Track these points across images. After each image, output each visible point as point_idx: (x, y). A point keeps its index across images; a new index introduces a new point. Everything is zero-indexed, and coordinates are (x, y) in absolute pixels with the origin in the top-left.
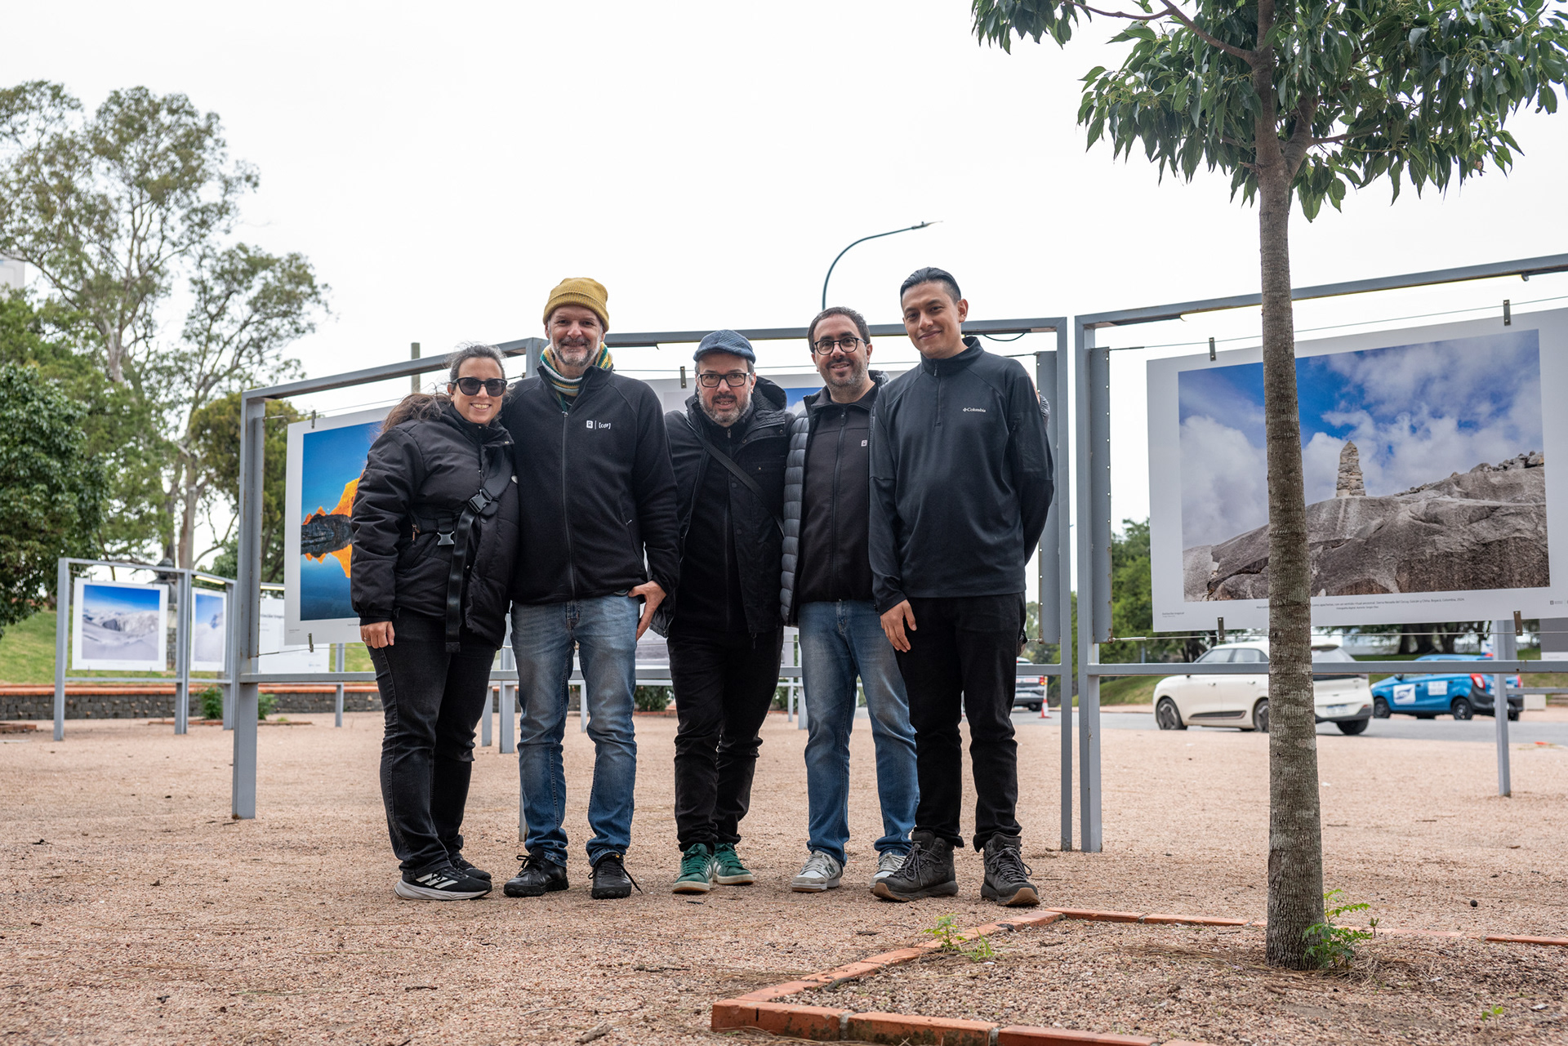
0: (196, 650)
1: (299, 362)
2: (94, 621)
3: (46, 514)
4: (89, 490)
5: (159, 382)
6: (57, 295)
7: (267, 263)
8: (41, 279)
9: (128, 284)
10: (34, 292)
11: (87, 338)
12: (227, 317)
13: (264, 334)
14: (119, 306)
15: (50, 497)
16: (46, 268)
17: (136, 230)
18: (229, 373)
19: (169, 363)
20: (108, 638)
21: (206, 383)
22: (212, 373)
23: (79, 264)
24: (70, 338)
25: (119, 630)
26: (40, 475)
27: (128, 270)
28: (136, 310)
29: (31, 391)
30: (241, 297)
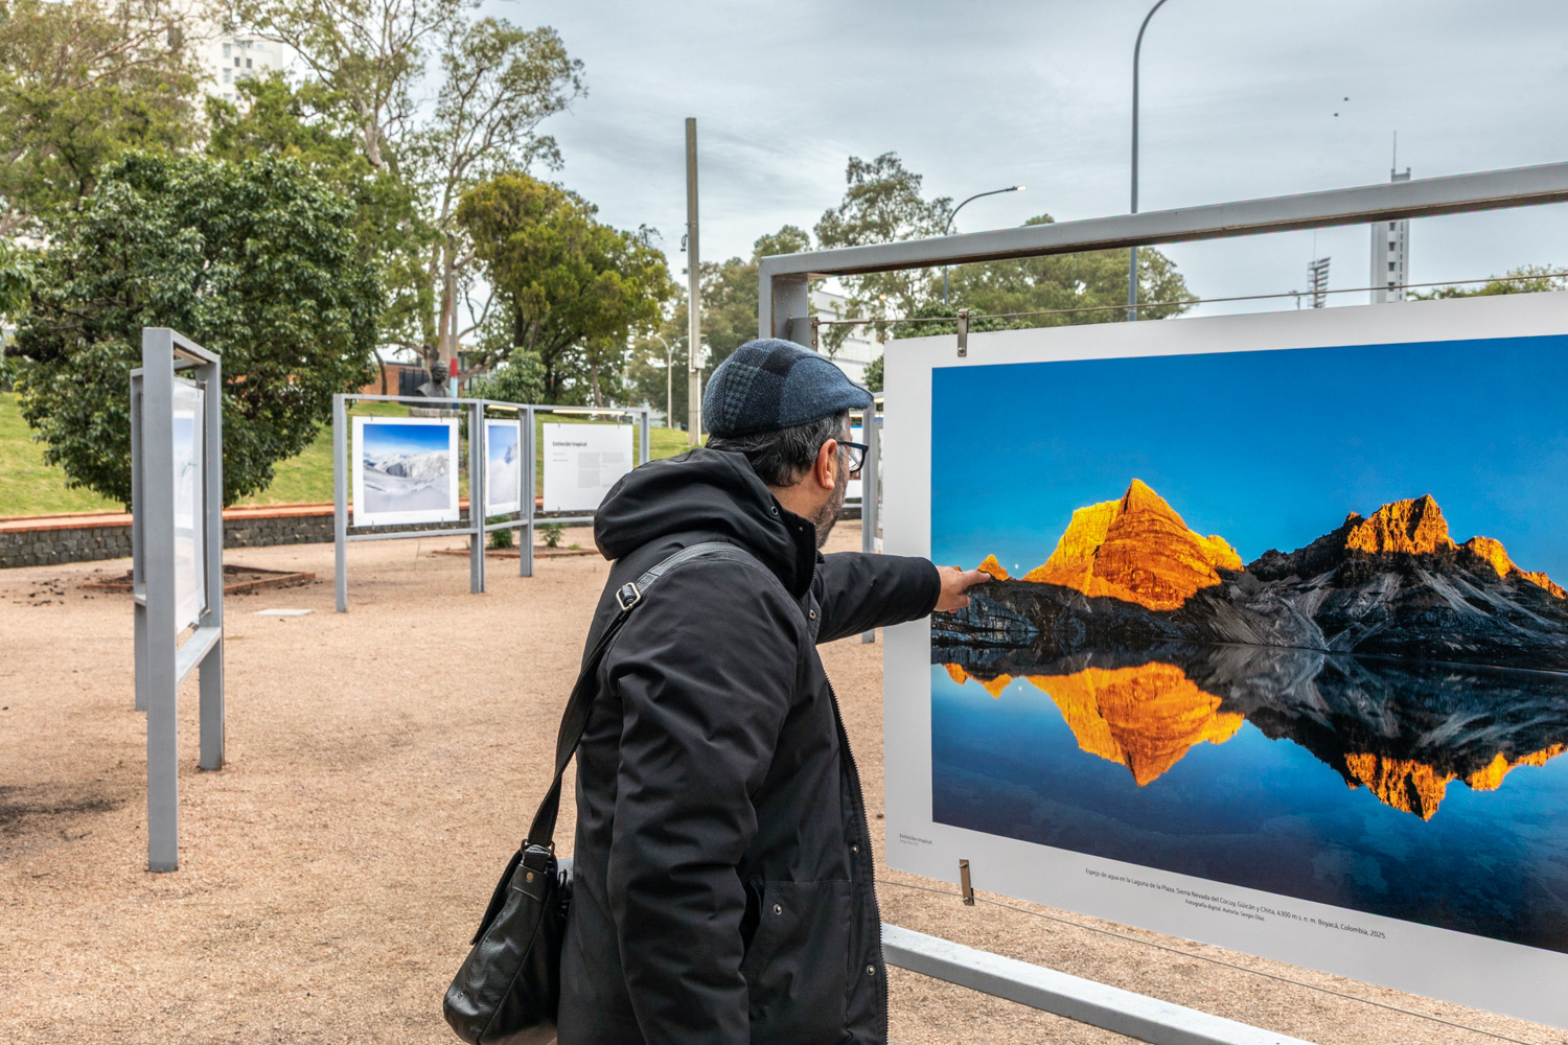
0: (491, 492)
1: (552, 140)
2: (376, 467)
3: (316, 333)
4: (362, 304)
5: (415, 163)
6: (314, 76)
7: (516, 38)
8: (298, 60)
9: (380, 65)
10: (291, 73)
11: (346, 119)
12: (478, 94)
13: (514, 112)
14: (374, 85)
15: (319, 314)
16: (303, 47)
17: (387, 10)
18: (480, 152)
19: (424, 143)
20: (393, 486)
21: (460, 162)
22: (465, 154)
23: (333, 43)
24: (330, 121)
25: (405, 475)
26: (307, 288)
27: (382, 49)
28: (389, 90)
29: (293, 187)
30: (491, 74)
